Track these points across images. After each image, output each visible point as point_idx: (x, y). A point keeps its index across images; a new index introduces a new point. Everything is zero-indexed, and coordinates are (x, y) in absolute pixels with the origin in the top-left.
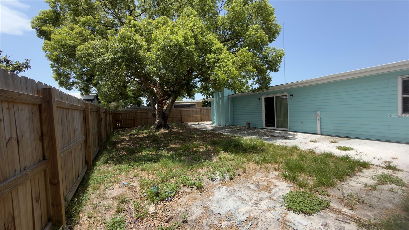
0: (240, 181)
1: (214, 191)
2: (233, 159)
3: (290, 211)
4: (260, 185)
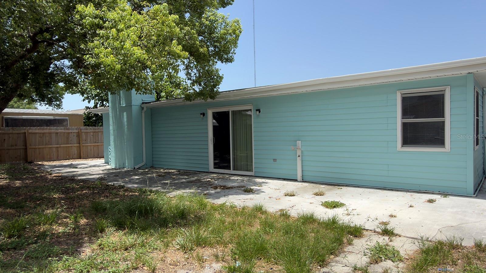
2: (133, 246)
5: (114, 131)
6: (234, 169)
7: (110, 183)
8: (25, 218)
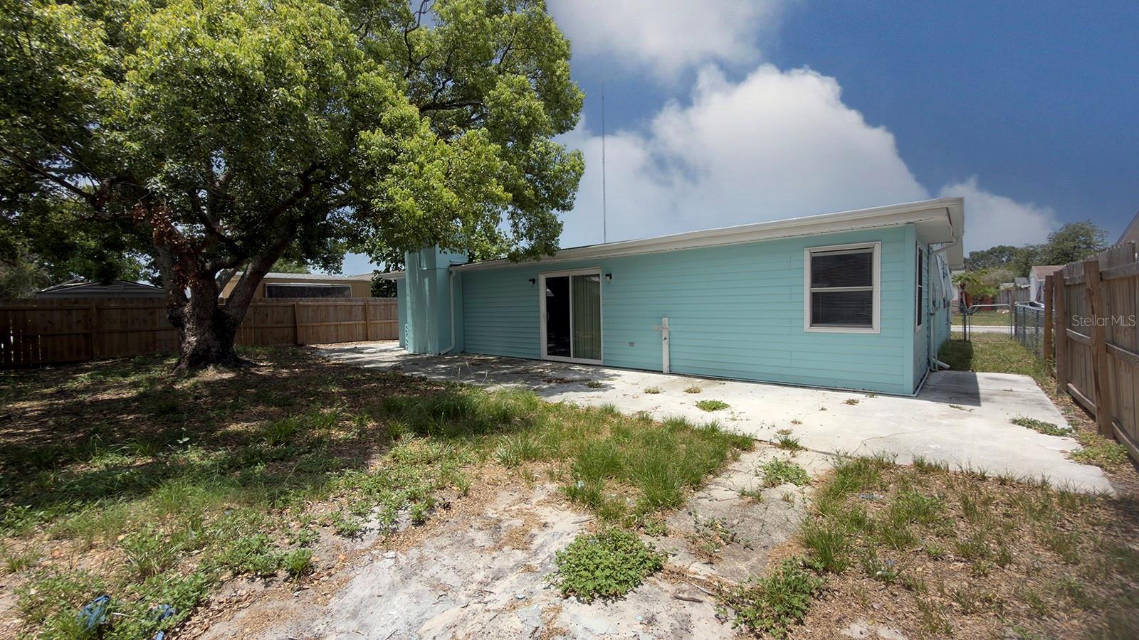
0: (447, 524)
1: (353, 574)
2: (438, 458)
3: (570, 598)
4: (503, 529)
5: (412, 303)
6: (575, 357)
7: (407, 374)
8: (295, 419)
